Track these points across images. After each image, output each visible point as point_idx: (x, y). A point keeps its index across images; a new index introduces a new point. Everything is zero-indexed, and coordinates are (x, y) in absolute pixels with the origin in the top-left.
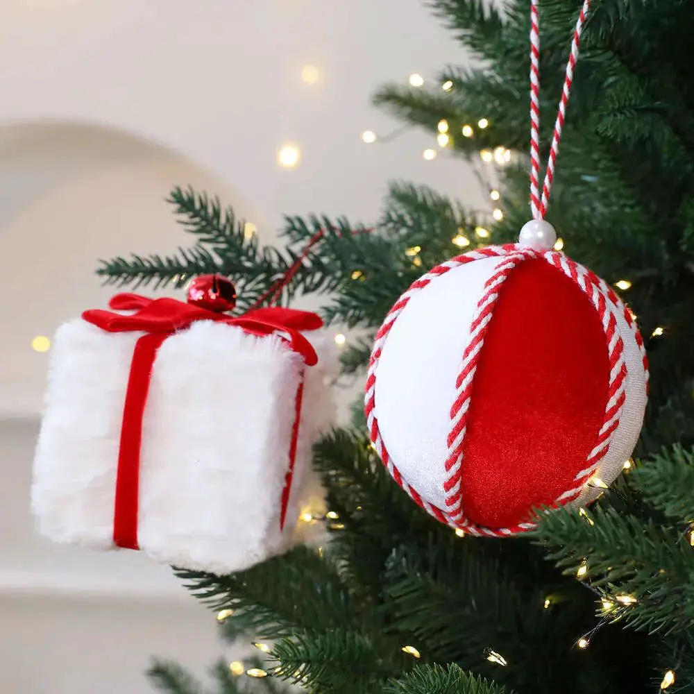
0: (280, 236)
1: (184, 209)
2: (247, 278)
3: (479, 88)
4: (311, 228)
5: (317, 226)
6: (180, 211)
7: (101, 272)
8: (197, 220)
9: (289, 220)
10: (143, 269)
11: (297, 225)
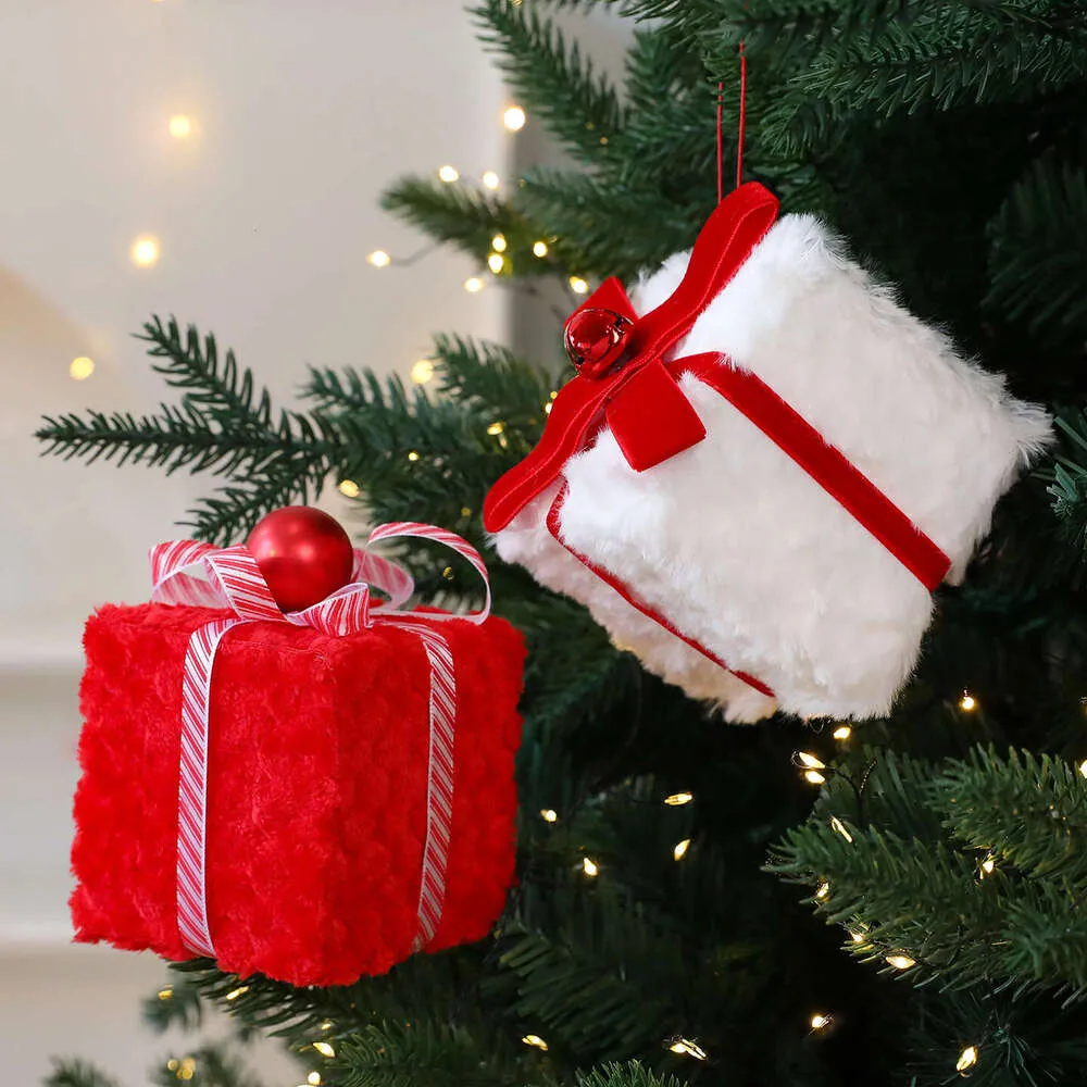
0: (300, 397)
1: (164, 351)
2: (255, 456)
3: (581, 200)
4: (347, 390)
5: (357, 387)
6: (155, 353)
7: (43, 435)
8: (183, 366)
9: (316, 373)
10: (106, 433)
11: (328, 383)
